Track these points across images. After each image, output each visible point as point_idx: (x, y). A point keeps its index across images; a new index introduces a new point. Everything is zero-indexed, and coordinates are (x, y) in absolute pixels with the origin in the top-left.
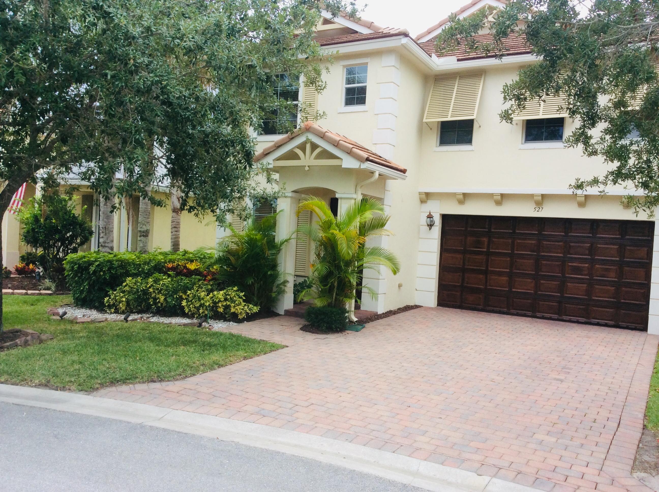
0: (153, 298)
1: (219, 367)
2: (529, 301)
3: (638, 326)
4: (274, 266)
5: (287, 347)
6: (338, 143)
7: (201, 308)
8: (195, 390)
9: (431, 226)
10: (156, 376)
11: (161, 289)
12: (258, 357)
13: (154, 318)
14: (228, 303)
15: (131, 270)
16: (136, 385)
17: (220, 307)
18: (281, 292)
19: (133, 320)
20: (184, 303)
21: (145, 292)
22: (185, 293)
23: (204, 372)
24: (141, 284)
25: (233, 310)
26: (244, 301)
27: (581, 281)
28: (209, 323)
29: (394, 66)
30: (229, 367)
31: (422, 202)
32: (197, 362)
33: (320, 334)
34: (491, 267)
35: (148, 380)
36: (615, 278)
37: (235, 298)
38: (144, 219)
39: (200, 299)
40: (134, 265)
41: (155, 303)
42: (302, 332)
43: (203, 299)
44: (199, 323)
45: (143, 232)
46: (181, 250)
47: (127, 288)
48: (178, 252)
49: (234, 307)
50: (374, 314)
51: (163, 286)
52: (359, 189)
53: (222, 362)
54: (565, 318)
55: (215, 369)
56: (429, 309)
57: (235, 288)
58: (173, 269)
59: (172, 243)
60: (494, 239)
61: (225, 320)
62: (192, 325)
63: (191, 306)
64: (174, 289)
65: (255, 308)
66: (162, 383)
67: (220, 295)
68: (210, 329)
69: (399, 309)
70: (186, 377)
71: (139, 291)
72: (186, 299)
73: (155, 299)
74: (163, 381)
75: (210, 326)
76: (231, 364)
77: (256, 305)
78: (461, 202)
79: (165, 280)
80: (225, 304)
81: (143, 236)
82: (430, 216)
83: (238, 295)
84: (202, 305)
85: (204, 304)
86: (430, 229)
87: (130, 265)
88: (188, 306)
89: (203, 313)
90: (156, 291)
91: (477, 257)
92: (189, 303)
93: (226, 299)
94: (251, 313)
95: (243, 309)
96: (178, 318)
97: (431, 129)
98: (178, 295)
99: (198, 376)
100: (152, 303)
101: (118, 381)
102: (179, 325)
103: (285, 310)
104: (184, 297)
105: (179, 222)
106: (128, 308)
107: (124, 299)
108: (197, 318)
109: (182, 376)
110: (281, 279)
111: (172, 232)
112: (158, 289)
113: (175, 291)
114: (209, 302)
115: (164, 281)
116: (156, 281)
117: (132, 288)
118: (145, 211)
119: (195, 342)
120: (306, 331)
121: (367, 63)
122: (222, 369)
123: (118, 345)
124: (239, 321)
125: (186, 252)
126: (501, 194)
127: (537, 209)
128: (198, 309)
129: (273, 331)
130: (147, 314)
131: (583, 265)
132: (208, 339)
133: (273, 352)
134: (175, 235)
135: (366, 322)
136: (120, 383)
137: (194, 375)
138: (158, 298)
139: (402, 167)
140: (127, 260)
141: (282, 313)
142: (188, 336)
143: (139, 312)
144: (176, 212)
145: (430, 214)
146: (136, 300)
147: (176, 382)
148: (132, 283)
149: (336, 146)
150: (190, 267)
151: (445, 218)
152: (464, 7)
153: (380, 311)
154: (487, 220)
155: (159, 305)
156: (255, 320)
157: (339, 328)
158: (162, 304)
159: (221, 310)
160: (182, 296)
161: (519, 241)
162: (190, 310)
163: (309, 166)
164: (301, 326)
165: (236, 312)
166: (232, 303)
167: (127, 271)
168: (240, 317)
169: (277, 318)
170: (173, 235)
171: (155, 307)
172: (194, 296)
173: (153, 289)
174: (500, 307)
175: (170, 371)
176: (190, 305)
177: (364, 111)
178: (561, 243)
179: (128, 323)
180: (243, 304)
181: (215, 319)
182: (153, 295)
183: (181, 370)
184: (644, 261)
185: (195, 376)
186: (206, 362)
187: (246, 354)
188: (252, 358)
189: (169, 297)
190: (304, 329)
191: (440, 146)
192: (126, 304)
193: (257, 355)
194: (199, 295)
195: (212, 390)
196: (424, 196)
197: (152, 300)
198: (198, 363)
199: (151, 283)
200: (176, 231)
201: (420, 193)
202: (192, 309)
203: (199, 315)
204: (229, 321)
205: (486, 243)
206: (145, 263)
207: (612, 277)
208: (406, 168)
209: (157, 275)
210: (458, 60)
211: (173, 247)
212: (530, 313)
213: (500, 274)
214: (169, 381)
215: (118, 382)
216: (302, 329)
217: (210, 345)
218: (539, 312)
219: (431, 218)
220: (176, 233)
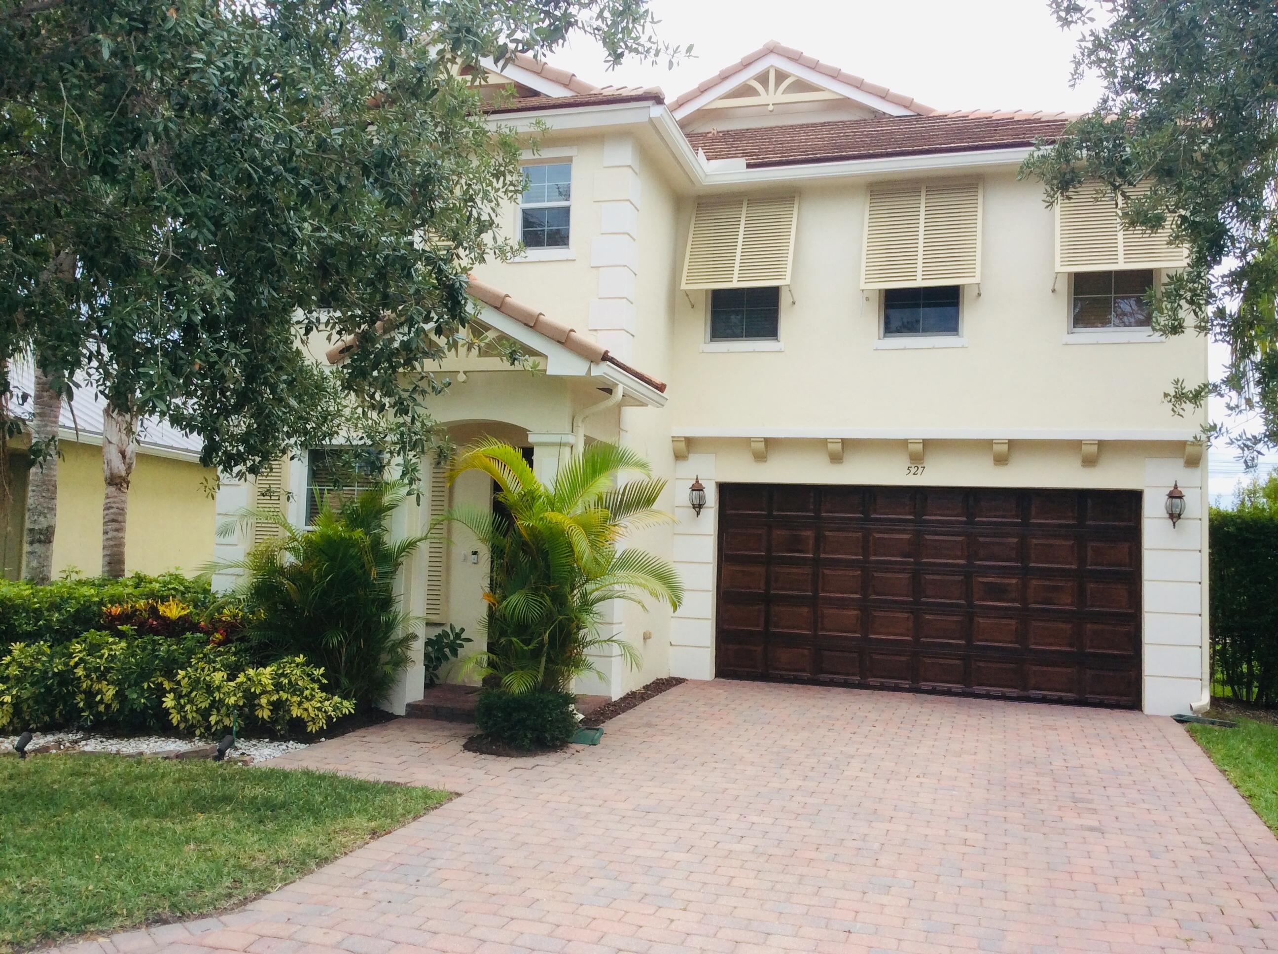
0: (84, 692)
1: (318, 865)
2: (903, 659)
3: (1123, 700)
4: (386, 603)
5: (458, 795)
6: (537, 320)
7: (215, 712)
8: (290, 938)
9: (698, 507)
10: (167, 904)
11: (108, 670)
12: (403, 829)
13: (89, 742)
14: (284, 696)
15: (20, 625)
16: (116, 938)
17: (262, 707)
18: (400, 662)
19: (36, 751)
20: (169, 702)
21: (66, 678)
22: (170, 675)
23: (286, 881)
24: (51, 658)
25: (296, 712)
26: (323, 688)
27: (1005, 613)
28: (236, 749)
29: (630, 166)
30: (343, 861)
31: (679, 457)
32: (258, 854)
33: (517, 757)
34: (823, 591)
35: (147, 919)
36: (1071, 605)
37: (300, 683)
38: (42, 500)
39: (209, 689)
40: (27, 612)
41: (91, 704)
42: (470, 754)
43: (219, 688)
44: (219, 750)
45: (41, 534)
46: (128, 573)
47: (14, 671)
48: (121, 579)
49: (300, 704)
50: (606, 701)
51: (111, 661)
52: (580, 424)
53: (321, 851)
54: (977, 689)
55: (311, 872)
56: (701, 684)
57: (301, 659)
58: (125, 618)
59: (107, 559)
60: (828, 533)
61: (274, 737)
62: (200, 755)
63: (188, 707)
64: (142, 668)
65: (346, 703)
66: (187, 924)
67: (266, 674)
68: (245, 763)
69: (646, 687)
70: (245, 901)
71: (50, 675)
72: (172, 690)
73: (90, 694)
74: (188, 917)
75: (243, 754)
76: (346, 854)
77: (345, 697)
78: (760, 457)
79: (114, 647)
80: (275, 697)
81: (40, 541)
82: (697, 488)
83: (309, 675)
84: (216, 705)
85: (221, 701)
86: (698, 514)
87: (16, 613)
88: (180, 708)
89: (217, 723)
90: (93, 675)
91: (794, 570)
92: (182, 701)
93: (278, 687)
94: (338, 718)
95: (319, 709)
96: (153, 739)
97: (693, 307)
98: (153, 683)
99: (275, 895)
100: (81, 705)
101: (62, 931)
102: (166, 758)
103: (408, 705)
104: (167, 685)
105: (123, 510)
106: (16, 721)
107: (7, 699)
108: (202, 736)
109: (235, 900)
110: (399, 633)
111: (106, 533)
112: (97, 669)
113: (145, 674)
114: (235, 695)
115: (111, 650)
116: (93, 649)
117: (26, 669)
118: (44, 483)
119: (227, 799)
120: (482, 753)
121: (570, 159)
122: (328, 869)
123: (25, 822)
124: (309, 739)
125: (140, 580)
126: (842, 439)
127: (913, 470)
128: (205, 714)
129: (404, 758)
130: (68, 733)
131: (1006, 581)
132: (259, 790)
133: (432, 812)
134: (114, 538)
135: (598, 721)
136: (67, 934)
137: (265, 892)
138: (99, 692)
139: (658, 379)
140: (10, 599)
141: (400, 710)
142: (204, 787)
143: (46, 730)
144: (116, 484)
145: (697, 482)
146: (37, 699)
147: (224, 918)
148: (26, 657)
149: (531, 327)
150: (168, 614)
151: (725, 489)
152: (727, 69)
153: (616, 694)
154: (812, 494)
155: (102, 708)
156: (343, 734)
157: (557, 739)
158: (108, 706)
159: (265, 714)
160: (162, 684)
161: (877, 536)
162: (184, 719)
163: (465, 373)
164: (463, 741)
165: (305, 716)
166: (293, 694)
167: (12, 626)
168: (312, 728)
169: (392, 725)
170: (107, 539)
171: (91, 713)
172: (195, 684)
173: (85, 669)
174: (848, 674)
175: (201, 888)
176: (185, 704)
177: (567, 260)
178: (960, 538)
179: (27, 759)
180: (320, 695)
181: (248, 738)
182: (84, 685)
183: (228, 882)
184: (1123, 569)
185: (268, 896)
186: (284, 853)
187: (373, 824)
188: (390, 832)
189: (129, 686)
190: (474, 745)
191: (711, 341)
192: (11, 711)
193: (398, 821)
194: (208, 678)
195: (338, 936)
196: (682, 445)
197: (83, 696)
198: (263, 857)
199: (81, 655)
200: (117, 530)
201: (675, 439)
202: (190, 716)
203: (208, 727)
204: (284, 739)
205: (811, 542)
206: (56, 607)
207: (1066, 602)
208: (664, 382)
209: (92, 635)
210: (749, 166)
211: (107, 569)
212: (906, 684)
213: (843, 604)
214: (202, 916)
215: (62, 934)
216: (467, 747)
217: (271, 805)
218: (926, 680)
219: (699, 490)
220: (115, 534)
